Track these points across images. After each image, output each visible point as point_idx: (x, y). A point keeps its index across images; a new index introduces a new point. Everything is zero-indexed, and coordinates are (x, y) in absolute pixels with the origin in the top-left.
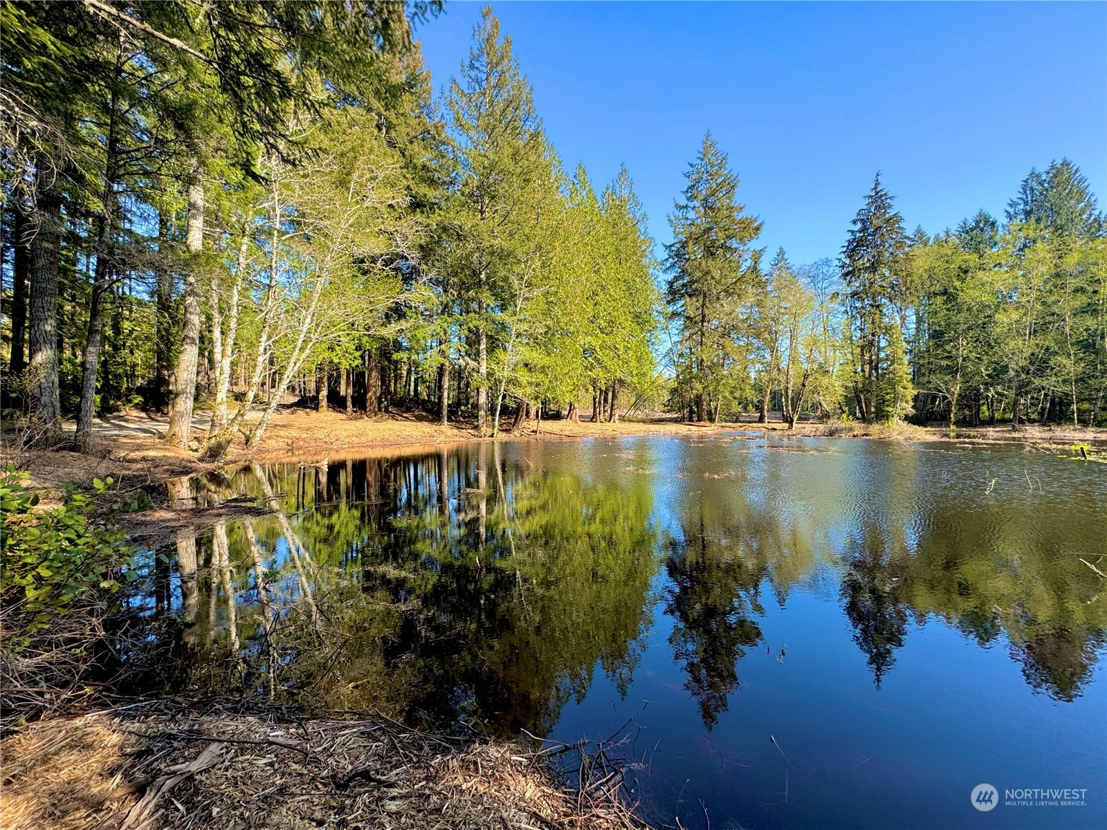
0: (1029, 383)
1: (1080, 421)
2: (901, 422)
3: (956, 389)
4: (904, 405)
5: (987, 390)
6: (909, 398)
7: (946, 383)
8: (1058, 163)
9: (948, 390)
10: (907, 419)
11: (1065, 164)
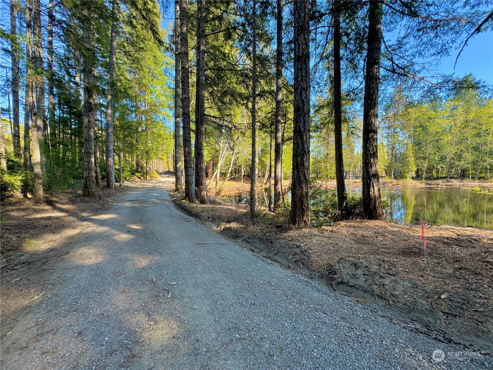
0: (454, 163)
1: (472, 178)
2: (410, 180)
3: (426, 165)
4: (412, 173)
5: (437, 166)
6: (414, 171)
7: (422, 163)
8: (468, 74)
9: (422, 166)
10: (413, 178)
11: (470, 75)
